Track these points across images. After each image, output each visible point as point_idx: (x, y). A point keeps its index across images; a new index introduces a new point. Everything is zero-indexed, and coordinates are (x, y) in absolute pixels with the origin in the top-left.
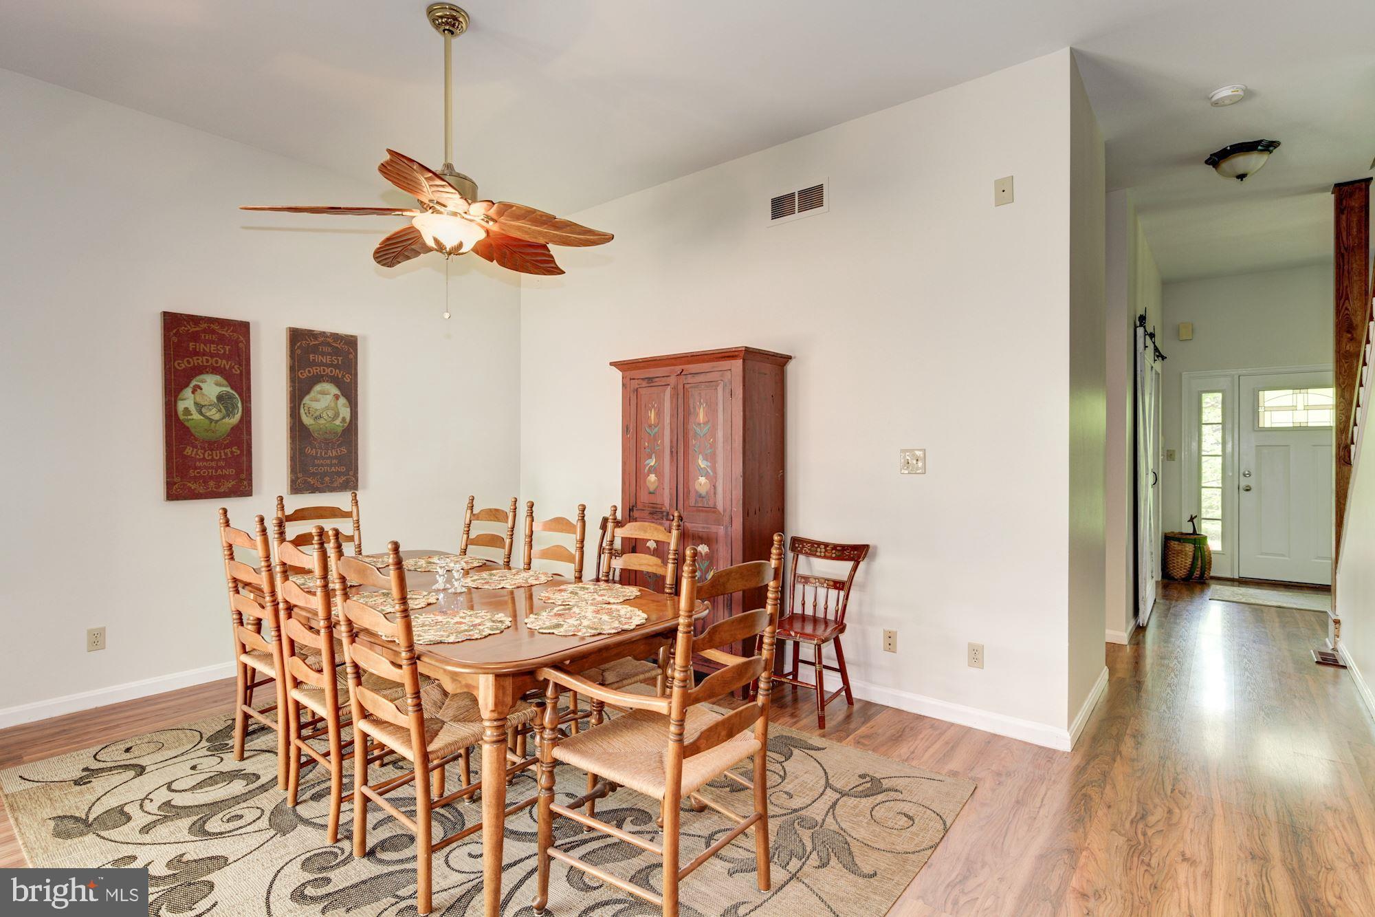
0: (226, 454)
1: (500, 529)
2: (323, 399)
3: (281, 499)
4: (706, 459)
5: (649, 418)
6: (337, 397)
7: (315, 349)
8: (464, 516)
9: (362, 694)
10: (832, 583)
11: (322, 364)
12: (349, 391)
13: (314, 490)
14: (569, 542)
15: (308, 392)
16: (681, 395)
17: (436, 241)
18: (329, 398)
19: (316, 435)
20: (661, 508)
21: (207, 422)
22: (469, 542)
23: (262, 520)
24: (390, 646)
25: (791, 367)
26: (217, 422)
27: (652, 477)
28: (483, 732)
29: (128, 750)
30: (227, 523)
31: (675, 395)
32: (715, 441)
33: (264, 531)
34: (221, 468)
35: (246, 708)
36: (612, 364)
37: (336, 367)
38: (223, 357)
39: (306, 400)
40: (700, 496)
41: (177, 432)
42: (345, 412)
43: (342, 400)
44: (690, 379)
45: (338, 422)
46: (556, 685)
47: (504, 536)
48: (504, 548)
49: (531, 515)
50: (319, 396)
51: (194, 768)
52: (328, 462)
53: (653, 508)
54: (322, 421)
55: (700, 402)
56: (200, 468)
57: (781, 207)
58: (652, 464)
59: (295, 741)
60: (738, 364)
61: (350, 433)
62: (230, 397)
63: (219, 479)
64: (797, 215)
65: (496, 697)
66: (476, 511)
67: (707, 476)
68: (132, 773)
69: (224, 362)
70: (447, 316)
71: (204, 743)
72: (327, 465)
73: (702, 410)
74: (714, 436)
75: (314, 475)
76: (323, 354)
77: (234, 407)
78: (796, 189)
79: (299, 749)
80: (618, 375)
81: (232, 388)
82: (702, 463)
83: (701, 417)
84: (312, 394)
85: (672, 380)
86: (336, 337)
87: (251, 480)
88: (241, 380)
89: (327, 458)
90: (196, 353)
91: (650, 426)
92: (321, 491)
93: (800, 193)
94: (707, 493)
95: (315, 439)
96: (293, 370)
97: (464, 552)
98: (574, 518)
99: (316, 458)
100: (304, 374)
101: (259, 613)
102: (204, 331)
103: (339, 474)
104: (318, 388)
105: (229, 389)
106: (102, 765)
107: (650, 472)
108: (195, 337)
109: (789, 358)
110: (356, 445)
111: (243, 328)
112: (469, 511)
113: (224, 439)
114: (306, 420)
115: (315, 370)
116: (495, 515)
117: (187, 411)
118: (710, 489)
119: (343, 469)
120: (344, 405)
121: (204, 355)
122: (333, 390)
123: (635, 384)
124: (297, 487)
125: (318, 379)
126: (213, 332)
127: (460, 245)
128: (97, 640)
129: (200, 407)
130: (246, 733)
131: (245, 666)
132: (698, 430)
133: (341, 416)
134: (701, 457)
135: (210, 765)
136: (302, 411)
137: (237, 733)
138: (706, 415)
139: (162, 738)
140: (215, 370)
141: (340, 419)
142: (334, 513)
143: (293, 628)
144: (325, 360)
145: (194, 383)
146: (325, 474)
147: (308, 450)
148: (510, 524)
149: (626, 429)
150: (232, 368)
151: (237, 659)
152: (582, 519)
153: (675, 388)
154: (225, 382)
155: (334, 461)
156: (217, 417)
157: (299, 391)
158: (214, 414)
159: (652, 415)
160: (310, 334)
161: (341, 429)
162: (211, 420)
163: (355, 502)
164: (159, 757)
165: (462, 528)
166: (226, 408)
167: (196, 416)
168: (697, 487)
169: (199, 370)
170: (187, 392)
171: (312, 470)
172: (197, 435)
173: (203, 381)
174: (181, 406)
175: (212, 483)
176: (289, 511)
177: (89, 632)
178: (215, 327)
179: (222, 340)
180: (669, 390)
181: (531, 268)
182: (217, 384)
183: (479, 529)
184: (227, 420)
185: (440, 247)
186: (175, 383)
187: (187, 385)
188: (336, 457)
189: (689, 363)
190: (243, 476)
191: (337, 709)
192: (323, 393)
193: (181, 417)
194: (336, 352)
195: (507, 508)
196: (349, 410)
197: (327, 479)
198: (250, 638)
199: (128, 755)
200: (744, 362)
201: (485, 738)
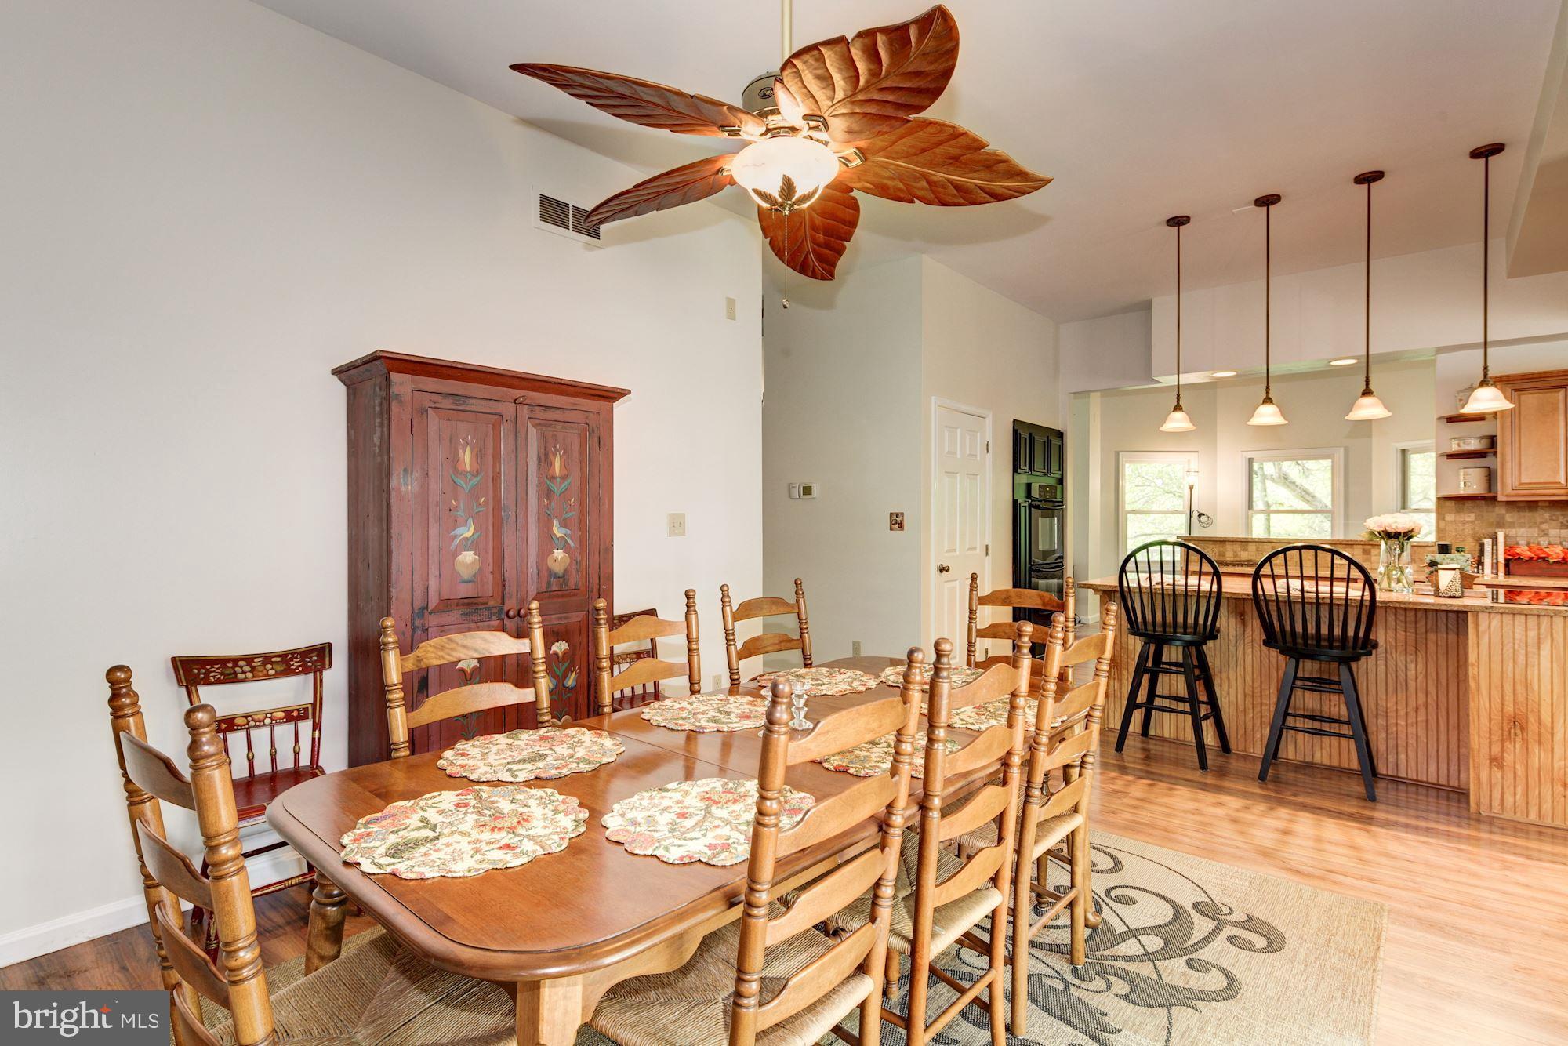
4: (564, 524)
5: (458, 460)
10: (634, 656)
20: (487, 604)
27: (468, 557)
32: (577, 502)
40: (555, 576)
44: (537, 412)
53: (472, 604)
55: (556, 447)
57: (550, 211)
58: (468, 534)
60: (608, 407)
64: (570, 233)
73: (558, 458)
82: (558, 531)
83: (557, 468)
85: (506, 409)
91: (461, 474)
93: (575, 209)
94: (566, 571)
107: (463, 549)
118: (570, 564)
132: (552, 486)
134: (556, 522)
138: (564, 466)
159: (467, 456)
168: (549, 565)
189: (536, 390)
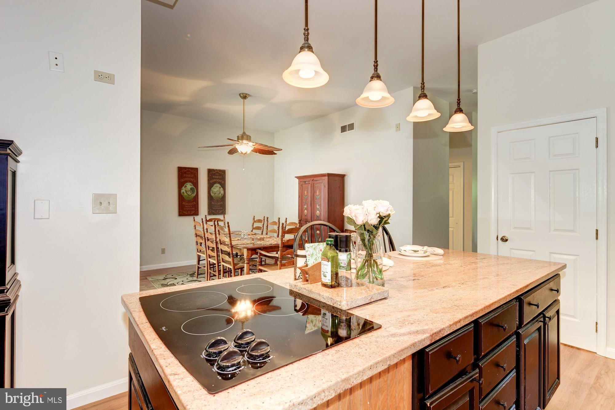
0: (192, 204)
1: (260, 225)
2: (217, 188)
3: (206, 216)
4: (319, 206)
5: (305, 193)
6: (220, 188)
7: (214, 174)
8: (252, 221)
9: (223, 256)
11: (216, 179)
12: (223, 186)
13: (214, 214)
14: (276, 227)
15: (213, 187)
16: (313, 187)
17: (241, 152)
18: (218, 188)
19: (214, 199)
20: (308, 220)
21: (188, 195)
22: (253, 229)
23: (202, 219)
24: (228, 245)
25: (346, 178)
26: (190, 195)
27: (306, 211)
28: (245, 262)
29: (172, 275)
30: (194, 220)
31: (311, 187)
32: (321, 200)
33: (203, 222)
34: (191, 208)
35: (198, 265)
36: (295, 177)
37: (220, 179)
38: (192, 178)
39: (212, 189)
40: (317, 217)
41: (181, 198)
42: (222, 192)
43: (222, 189)
44: (315, 182)
45: (220, 195)
46: (260, 253)
47: (261, 227)
48: (261, 230)
49: (267, 220)
50: (215, 188)
51: (187, 279)
52: (218, 206)
53: (306, 220)
54: (216, 195)
55: (317, 189)
56: (186, 208)
57: (343, 129)
58: (306, 207)
59: (209, 271)
60: (326, 178)
61: (223, 198)
62: (193, 188)
63: (190, 211)
64: (347, 132)
65: (247, 254)
66: (255, 220)
67: (319, 210)
68: (174, 279)
69: (192, 179)
70: (244, 169)
71: (189, 275)
72: (217, 207)
74: (321, 199)
75: (214, 210)
76: (216, 176)
77: (194, 191)
78: (347, 124)
79: (210, 272)
80: (297, 180)
81: (194, 186)
82: (318, 207)
83: (318, 193)
84: (214, 187)
85: (311, 182)
86: (220, 170)
87: (198, 211)
88: (196, 184)
89: (217, 205)
90: (185, 177)
91: (305, 196)
92: (216, 214)
93: (348, 125)
94: (319, 216)
95: (214, 200)
96: (209, 180)
97: (252, 231)
98: (277, 221)
99: (214, 205)
100: (212, 182)
101: (201, 241)
102: (187, 171)
103: (221, 210)
104: (215, 185)
105: (193, 186)
106: (166, 277)
107: (305, 210)
108: (185, 173)
109: (345, 175)
110: (225, 201)
111: (196, 170)
112: (253, 220)
113: (192, 200)
114: (212, 194)
115: (214, 180)
116: (259, 221)
117: (183, 193)
118: (320, 214)
119: (222, 208)
120: (222, 190)
121: (187, 177)
122: (219, 185)
123: (302, 183)
124: (210, 213)
125: (215, 183)
126: (189, 171)
127: (247, 152)
128: (163, 251)
129: (186, 191)
130: (198, 274)
131: (198, 255)
132: (317, 197)
133: (221, 193)
134: (317, 205)
135: (191, 279)
136: (211, 192)
137: (196, 274)
138: (319, 192)
139: (179, 274)
140: (190, 182)
141: (221, 194)
142: (219, 220)
143: (208, 243)
144: (217, 177)
145: (185, 185)
146: (217, 210)
147: (213, 203)
148: (263, 223)
149: (299, 197)
150: (194, 180)
151: (197, 253)
152: (279, 221)
153: (311, 185)
154: (192, 185)
155: (219, 206)
156: (190, 194)
157: (210, 186)
158: (189, 193)
159: (306, 192)
160: (213, 170)
161: (221, 197)
162: (189, 195)
163: (224, 217)
164: (179, 277)
165: (251, 225)
166: (192, 192)
167: (185, 194)
168: (317, 214)
169: (186, 182)
170: (183, 188)
171: (214, 208)
172: (186, 199)
173: (187, 185)
174: (182, 191)
175: (189, 212)
176: (208, 219)
177: (162, 249)
178: (190, 170)
179: (192, 173)
180: (310, 185)
181: (267, 153)
182: (191, 185)
183: (256, 225)
184: (192, 195)
185: (242, 153)
186: (181, 185)
187: (183, 186)
188: (220, 205)
189: (315, 177)
190: (196, 210)
191: (218, 261)
192: (217, 187)
193: (182, 194)
194: (220, 175)
195: (262, 219)
196: (223, 191)
197: (217, 211)
198: (200, 248)
199: (172, 276)
200: (328, 177)
201: (245, 263)
